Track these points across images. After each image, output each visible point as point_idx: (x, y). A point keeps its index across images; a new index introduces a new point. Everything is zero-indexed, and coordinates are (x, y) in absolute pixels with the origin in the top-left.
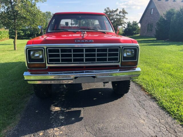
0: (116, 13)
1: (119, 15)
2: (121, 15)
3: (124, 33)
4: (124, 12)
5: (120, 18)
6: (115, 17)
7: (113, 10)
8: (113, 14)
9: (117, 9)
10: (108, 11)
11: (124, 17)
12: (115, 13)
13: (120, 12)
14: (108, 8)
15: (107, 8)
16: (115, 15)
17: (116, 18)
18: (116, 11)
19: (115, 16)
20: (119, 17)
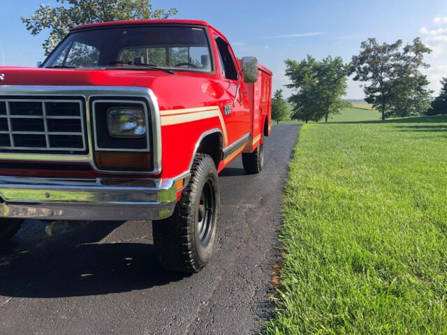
0: (395, 52)
1: (403, 58)
2: (409, 57)
3: (432, 108)
4: (419, 48)
5: (407, 66)
6: (393, 63)
7: (387, 43)
8: (385, 55)
9: (399, 42)
10: (372, 47)
11: (418, 62)
12: (390, 53)
13: (406, 50)
14: (372, 40)
15: (369, 39)
16: (392, 57)
17: (394, 65)
18: (394, 46)
19: (392, 60)
20: (403, 63)
